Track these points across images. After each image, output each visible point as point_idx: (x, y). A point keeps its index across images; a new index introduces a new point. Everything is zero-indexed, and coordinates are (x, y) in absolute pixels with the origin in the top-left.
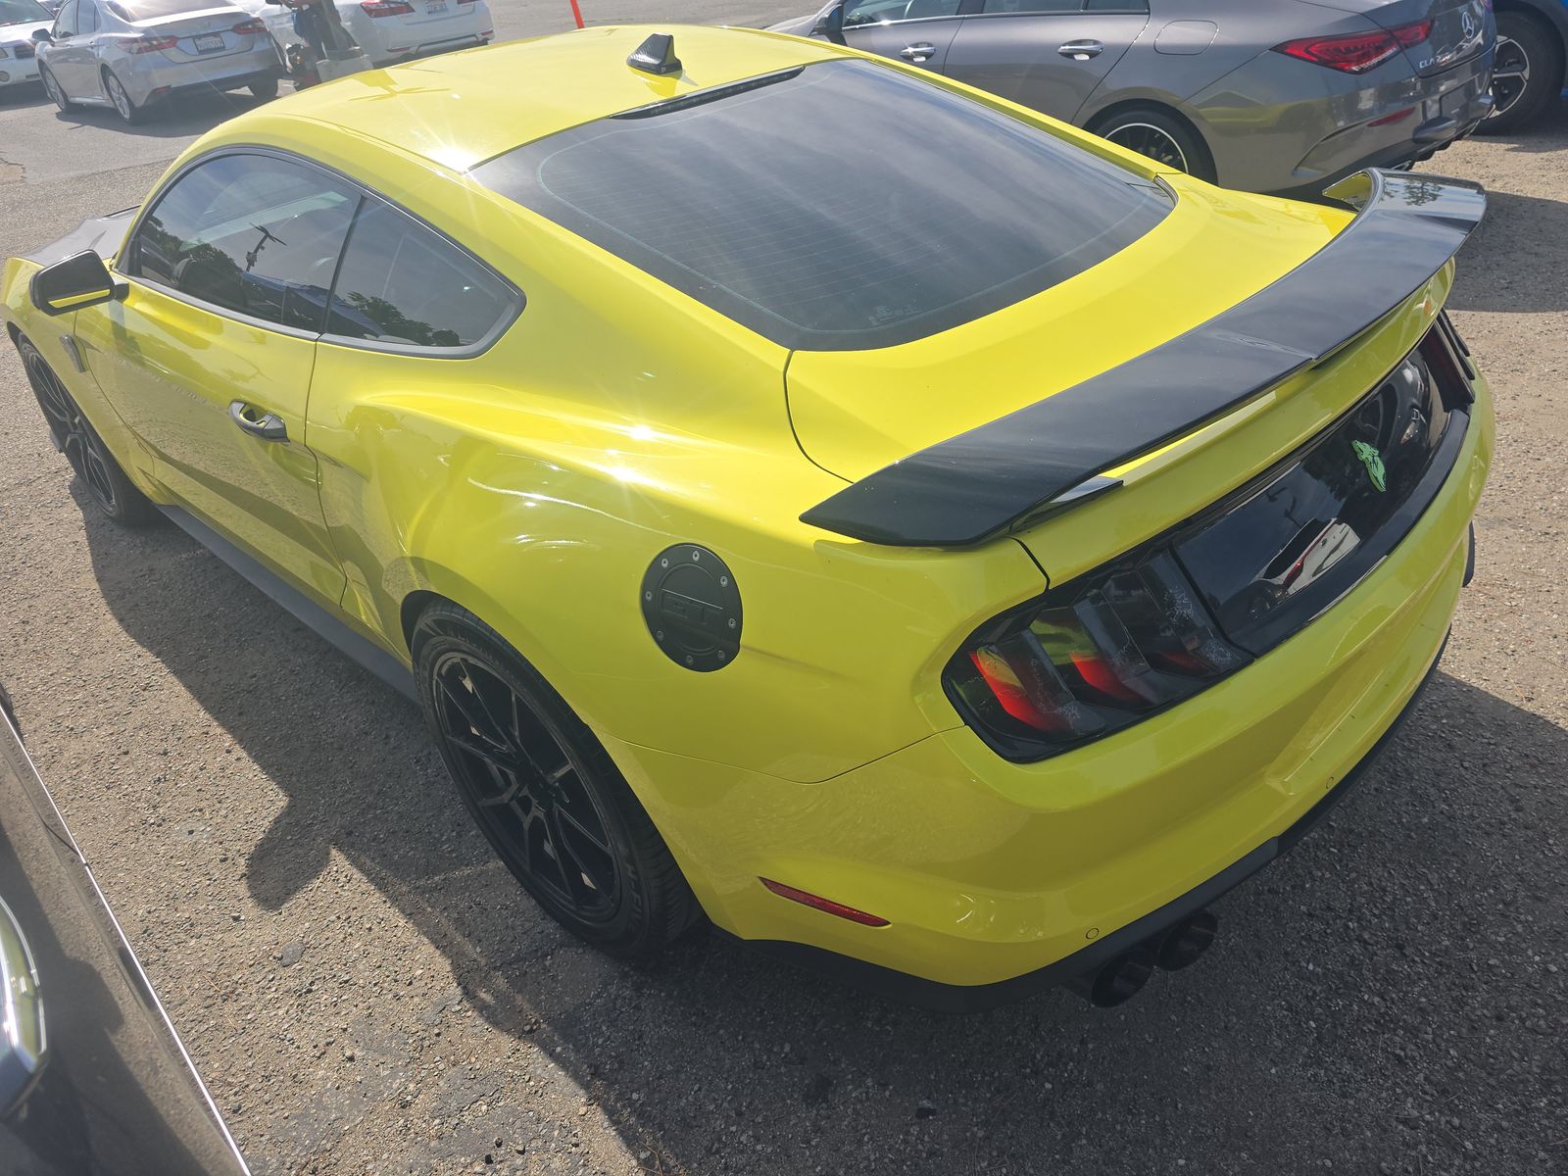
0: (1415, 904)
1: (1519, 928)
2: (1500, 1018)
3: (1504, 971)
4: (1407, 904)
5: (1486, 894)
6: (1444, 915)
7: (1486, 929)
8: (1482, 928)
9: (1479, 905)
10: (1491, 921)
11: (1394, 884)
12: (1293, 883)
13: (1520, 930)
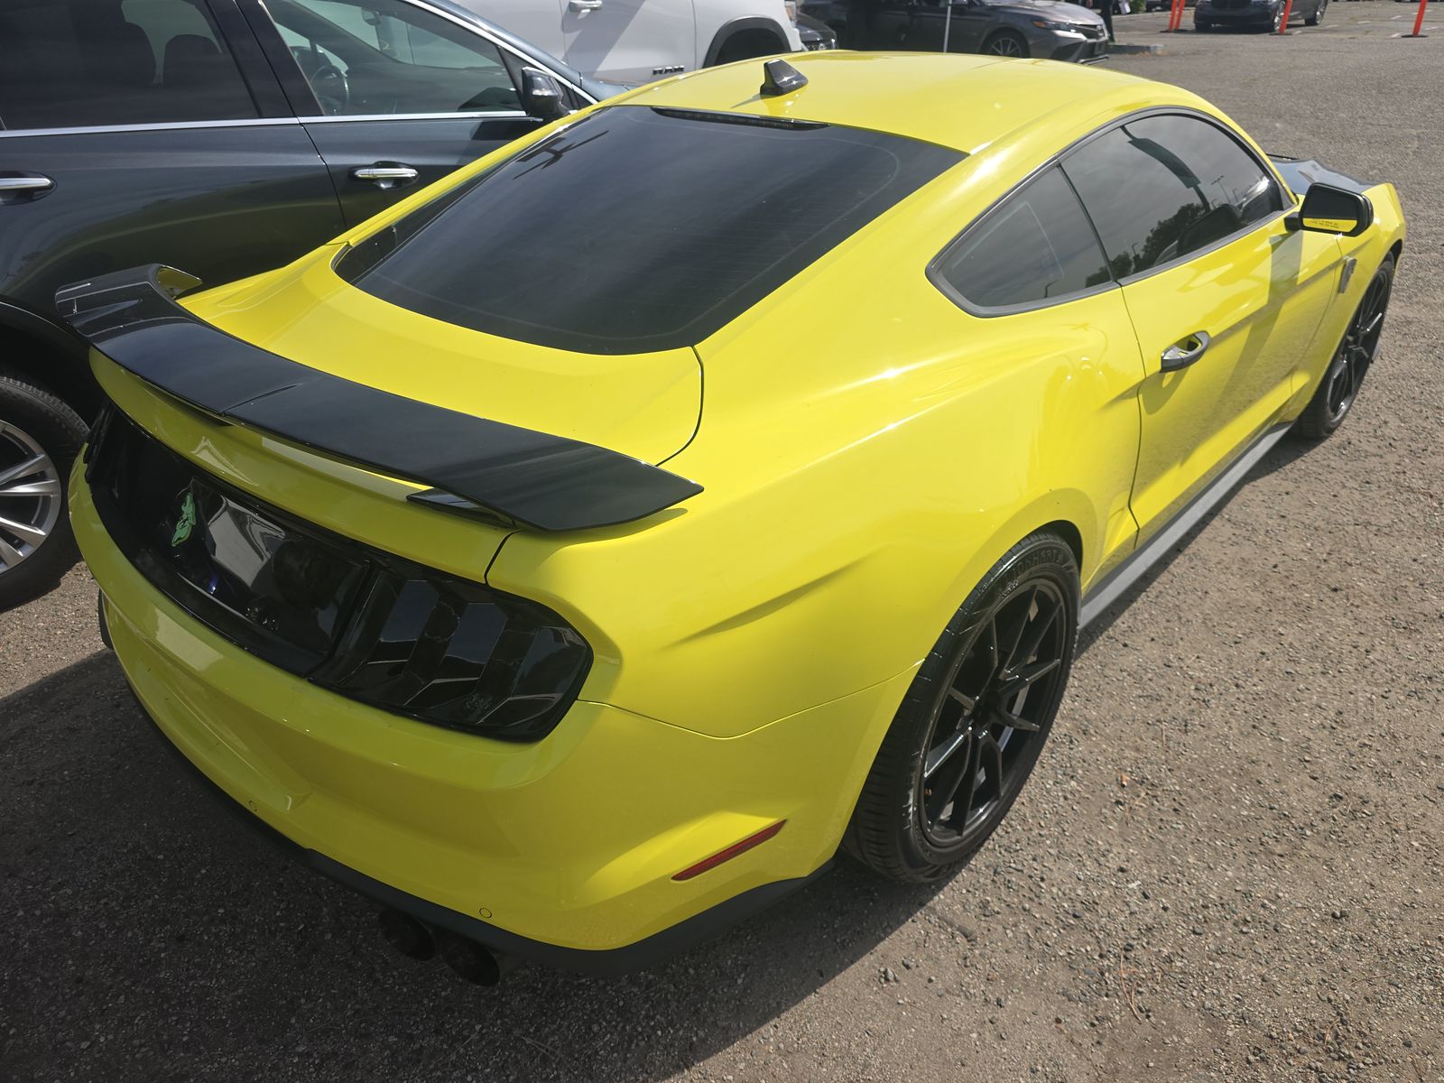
0: (212, 969)
1: (136, 1042)
2: (79, 980)
3: (110, 1005)
4: (215, 963)
5: (186, 1033)
6: (187, 986)
7: (153, 1012)
8: (156, 1009)
9: (178, 1020)
10: (157, 1021)
11: (241, 962)
12: (285, 886)
13: (135, 1042)
